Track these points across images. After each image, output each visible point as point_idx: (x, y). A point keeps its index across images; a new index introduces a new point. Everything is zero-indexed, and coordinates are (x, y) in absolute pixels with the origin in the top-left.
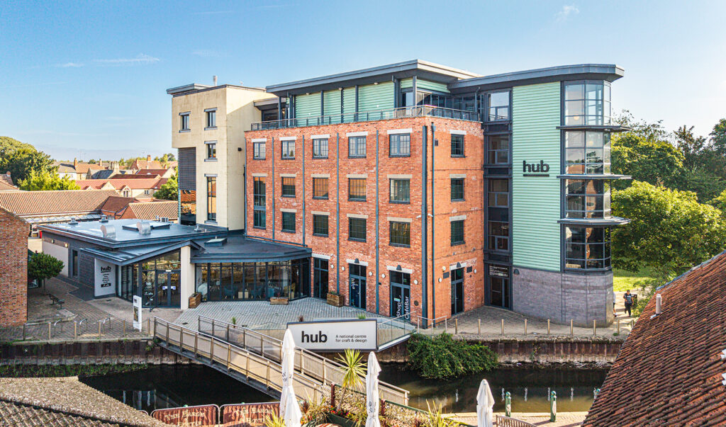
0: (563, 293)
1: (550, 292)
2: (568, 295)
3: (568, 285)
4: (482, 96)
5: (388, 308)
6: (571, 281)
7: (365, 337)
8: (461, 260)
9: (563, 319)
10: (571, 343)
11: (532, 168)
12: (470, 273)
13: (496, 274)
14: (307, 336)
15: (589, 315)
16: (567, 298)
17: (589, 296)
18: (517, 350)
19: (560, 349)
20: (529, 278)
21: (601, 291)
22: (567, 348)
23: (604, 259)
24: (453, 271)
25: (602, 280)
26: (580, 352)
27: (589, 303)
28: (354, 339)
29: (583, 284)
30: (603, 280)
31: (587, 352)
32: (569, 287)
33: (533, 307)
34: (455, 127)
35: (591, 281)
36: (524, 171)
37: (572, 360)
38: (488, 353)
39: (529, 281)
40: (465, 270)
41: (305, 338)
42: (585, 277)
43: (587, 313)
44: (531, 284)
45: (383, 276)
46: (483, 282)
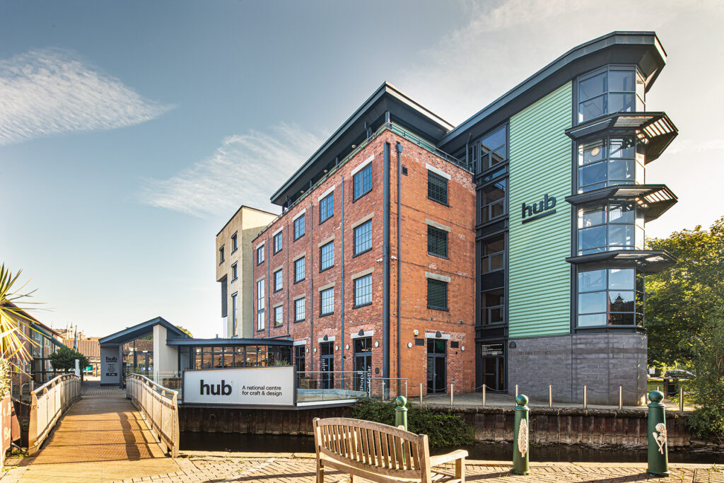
0: (574, 361)
1: (556, 363)
2: (581, 363)
3: (580, 349)
4: (475, 147)
5: (351, 383)
6: (586, 344)
7: (280, 388)
8: (442, 329)
9: (574, 396)
10: (584, 415)
11: (533, 209)
12: (456, 350)
13: (490, 353)
14: (207, 386)
15: (611, 387)
16: (579, 366)
17: (611, 361)
18: (502, 425)
19: (567, 424)
20: (528, 350)
21: (629, 355)
22: (578, 423)
23: (635, 313)
24: (429, 340)
25: (632, 341)
26: (597, 429)
27: (611, 371)
28: (266, 391)
29: (602, 345)
30: (634, 340)
31: (608, 430)
32: (582, 351)
33: (533, 386)
34: (434, 164)
35: (615, 340)
36: (524, 216)
37: (585, 441)
38: (459, 425)
39: (529, 353)
40: (449, 344)
41: (205, 389)
42: (606, 336)
43: (609, 385)
44: (531, 357)
45: (347, 347)
46: (474, 363)
